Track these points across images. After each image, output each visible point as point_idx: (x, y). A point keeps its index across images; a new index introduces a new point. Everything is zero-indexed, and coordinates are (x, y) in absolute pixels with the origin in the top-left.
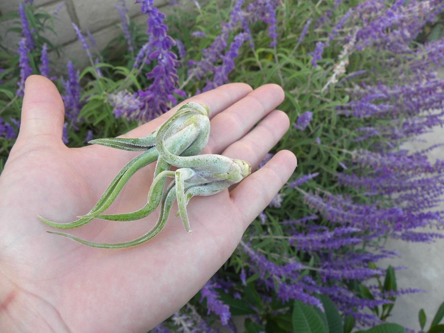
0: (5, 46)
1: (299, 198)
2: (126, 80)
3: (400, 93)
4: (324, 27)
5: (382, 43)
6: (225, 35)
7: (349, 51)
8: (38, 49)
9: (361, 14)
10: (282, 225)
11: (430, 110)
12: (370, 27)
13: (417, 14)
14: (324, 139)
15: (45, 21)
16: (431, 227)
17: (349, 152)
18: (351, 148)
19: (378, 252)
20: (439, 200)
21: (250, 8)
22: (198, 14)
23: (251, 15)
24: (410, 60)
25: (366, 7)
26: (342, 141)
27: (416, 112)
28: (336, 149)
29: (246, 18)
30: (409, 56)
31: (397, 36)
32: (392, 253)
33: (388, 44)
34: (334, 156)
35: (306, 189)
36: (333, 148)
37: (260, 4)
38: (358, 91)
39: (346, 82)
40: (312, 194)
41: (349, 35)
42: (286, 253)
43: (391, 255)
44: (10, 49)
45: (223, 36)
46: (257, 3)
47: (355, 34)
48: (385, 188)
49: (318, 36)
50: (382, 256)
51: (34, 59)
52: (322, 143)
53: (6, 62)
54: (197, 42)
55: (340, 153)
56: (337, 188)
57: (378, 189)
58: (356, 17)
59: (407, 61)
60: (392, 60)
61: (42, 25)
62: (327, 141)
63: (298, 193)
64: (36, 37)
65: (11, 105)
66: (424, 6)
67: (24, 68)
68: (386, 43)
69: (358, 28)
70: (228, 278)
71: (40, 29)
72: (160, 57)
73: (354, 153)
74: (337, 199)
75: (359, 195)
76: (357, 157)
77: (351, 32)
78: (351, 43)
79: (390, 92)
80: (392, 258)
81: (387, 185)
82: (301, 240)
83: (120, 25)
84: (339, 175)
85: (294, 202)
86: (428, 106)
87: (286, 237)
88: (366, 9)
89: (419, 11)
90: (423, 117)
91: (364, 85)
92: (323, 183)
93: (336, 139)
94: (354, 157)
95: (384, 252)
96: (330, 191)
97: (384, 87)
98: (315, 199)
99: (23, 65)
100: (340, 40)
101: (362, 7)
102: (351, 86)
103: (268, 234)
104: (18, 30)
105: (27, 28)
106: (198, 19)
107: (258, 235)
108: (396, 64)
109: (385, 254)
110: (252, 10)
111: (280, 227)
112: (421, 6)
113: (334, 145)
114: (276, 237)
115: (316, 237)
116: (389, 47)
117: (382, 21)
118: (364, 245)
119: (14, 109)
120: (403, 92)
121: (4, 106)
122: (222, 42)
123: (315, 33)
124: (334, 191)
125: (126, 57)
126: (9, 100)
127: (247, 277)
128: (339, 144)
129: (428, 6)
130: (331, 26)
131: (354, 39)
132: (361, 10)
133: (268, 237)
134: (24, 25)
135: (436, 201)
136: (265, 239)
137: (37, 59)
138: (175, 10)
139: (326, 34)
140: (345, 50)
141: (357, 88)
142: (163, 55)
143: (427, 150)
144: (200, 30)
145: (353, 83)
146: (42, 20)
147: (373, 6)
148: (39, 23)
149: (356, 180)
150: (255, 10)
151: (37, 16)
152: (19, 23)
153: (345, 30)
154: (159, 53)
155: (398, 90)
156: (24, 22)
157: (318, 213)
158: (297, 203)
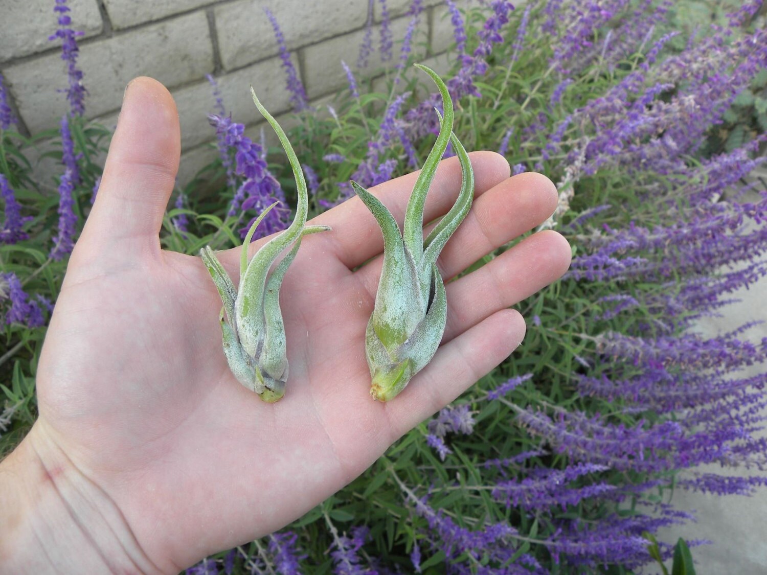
0: (35, 180)
1: (512, 421)
2: (217, 234)
3: (665, 239)
4: (536, 140)
5: (633, 160)
6: (373, 161)
7: (573, 175)
8: (85, 184)
9: (593, 118)
10: (481, 468)
11: (732, 263)
12: (606, 137)
13: (678, 115)
14: (548, 318)
15: (99, 140)
16: (748, 467)
17: (592, 338)
18: (596, 332)
19: (658, 515)
20: (760, 419)
21: (412, 116)
22: (335, 126)
23: (414, 126)
24: (682, 184)
25: (599, 106)
26: (577, 321)
27: (708, 269)
28: (569, 334)
29: (407, 131)
30: (682, 178)
31: (657, 149)
32: (682, 515)
33: (643, 161)
34: (568, 346)
35: (524, 403)
36: (564, 333)
37: (427, 110)
38: (599, 239)
39: (579, 226)
40: (532, 411)
41: (576, 150)
42: (488, 516)
43: (680, 519)
44: (42, 184)
45: (370, 161)
46: (422, 108)
47: (584, 147)
48: (659, 400)
49: (527, 153)
50: (663, 522)
51: (79, 199)
52: (545, 325)
53: (34, 207)
54: (334, 169)
55: (577, 341)
56: (577, 401)
57: (647, 401)
58: (585, 121)
59: (678, 186)
60: (656, 185)
61: (95, 146)
62: (553, 322)
63: (511, 412)
64: (84, 164)
65: (41, 273)
66: (687, 103)
67: (66, 215)
68: (640, 159)
69: (588, 140)
70: (397, 566)
71: (92, 152)
72: (258, 206)
73: (598, 339)
74: (577, 418)
75: (616, 413)
76: (604, 345)
77: (579, 146)
78: (578, 164)
79: (650, 237)
80: (682, 523)
81: (662, 395)
82: (512, 491)
83: (214, 144)
84: (580, 378)
85: (505, 429)
86: (726, 257)
87: (488, 487)
88: (599, 110)
89: (681, 111)
90: (719, 277)
91: (608, 228)
92: (553, 394)
93: (567, 318)
94: (599, 345)
95: (668, 513)
96: (565, 407)
97: (640, 230)
98: (537, 419)
99: (64, 211)
100: (562, 159)
101: (593, 106)
102: (587, 232)
103: (457, 483)
104: (58, 155)
105: (71, 151)
106: (335, 134)
107: (442, 486)
108: (662, 191)
109: (668, 517)
110: (415, 118)
111: (478, 471)
112: (681, 103)
113: (565, 328)
114: (471, 488)
115: (536, 484)
116: (645, 165)
117: (622, 127)
118: (634, 503)
119: (45, 280)
120: (670, 236)
121: (29, 274)
122: (368, 171)
123: (522, 149)
124: (572, 406)
125: (225, 195)
126: (36, 265)
127: (424, 559)
128: (573, 325)
129: (693, 102)
130: (548, 137)
131: (582, 157)
132: (592, 111)
133: (457, 488)
134: (67, 148)
135: (754, 420)
136: (452, 491)
137: (83, 199)
138: (304, 119)
139: (538, 151)
140: (568, 174)
141: (597, 233)
142: (262, 202)
143: (735, 333)
144: (337, 152)
145: (589, 227)
146: (94, 139)
147: (609, 104)
148: (90, 142)
149: (608, 385)
150: (420, 119)
151: (88, 132)
152: (60, 144)
153: (569, 142)
154: (256, 200)
155: (660, 235)
156: (67, 144)
157: (547, 447)
158: (510, 430)
